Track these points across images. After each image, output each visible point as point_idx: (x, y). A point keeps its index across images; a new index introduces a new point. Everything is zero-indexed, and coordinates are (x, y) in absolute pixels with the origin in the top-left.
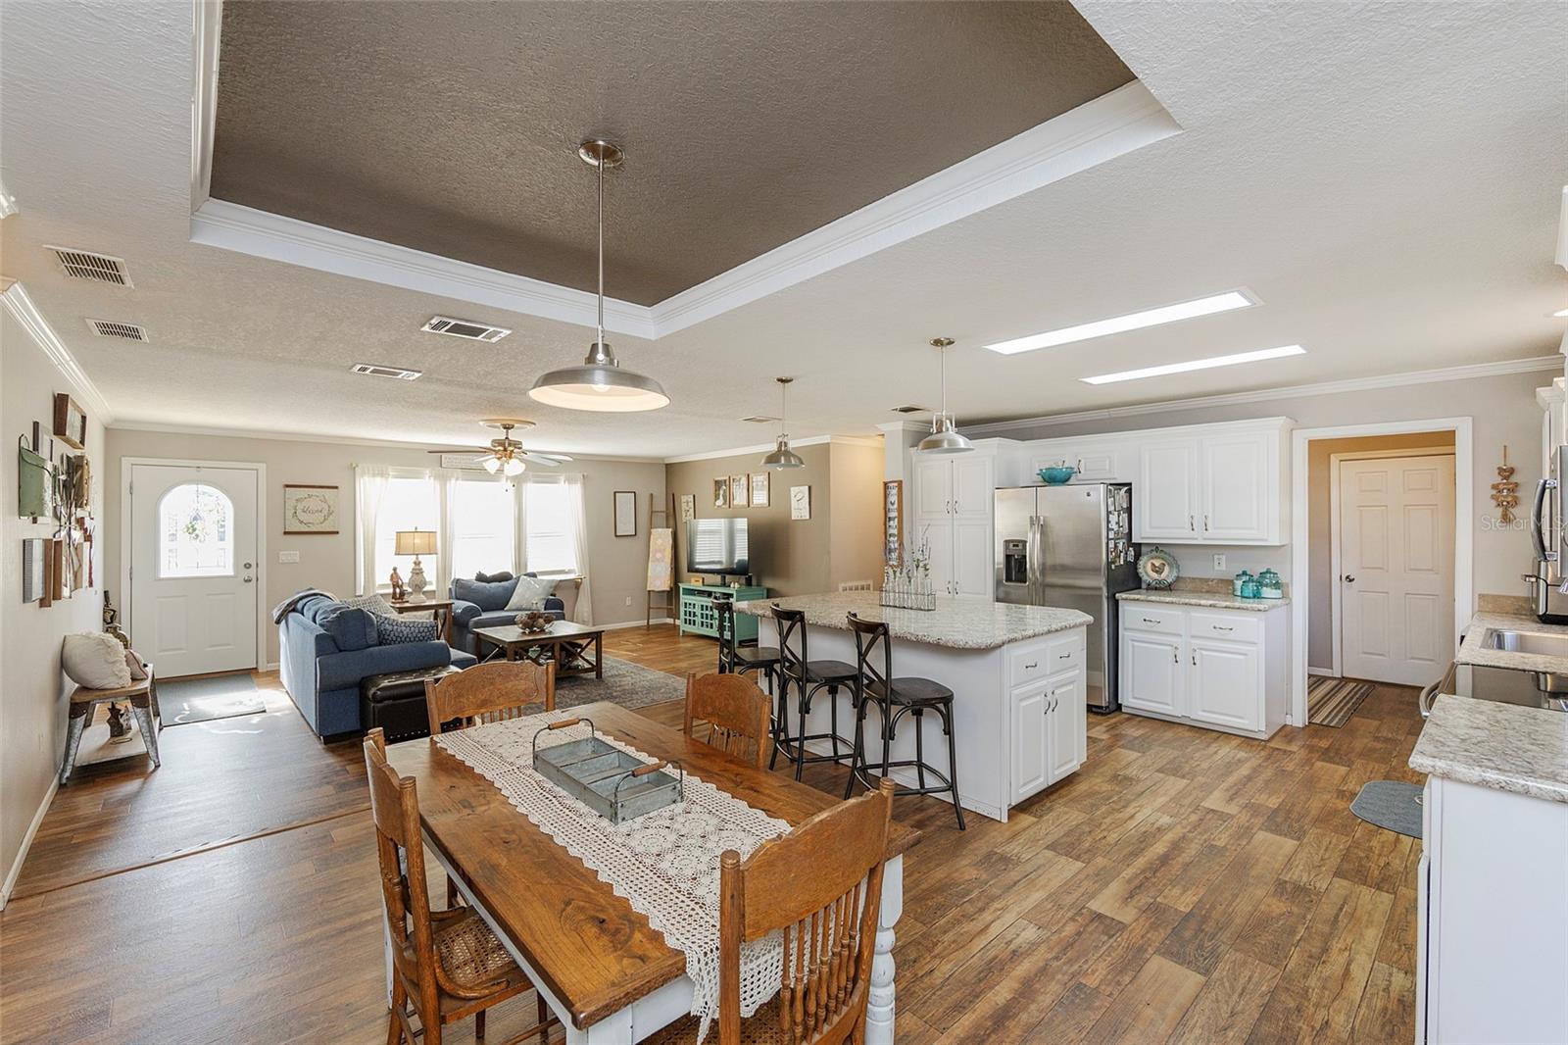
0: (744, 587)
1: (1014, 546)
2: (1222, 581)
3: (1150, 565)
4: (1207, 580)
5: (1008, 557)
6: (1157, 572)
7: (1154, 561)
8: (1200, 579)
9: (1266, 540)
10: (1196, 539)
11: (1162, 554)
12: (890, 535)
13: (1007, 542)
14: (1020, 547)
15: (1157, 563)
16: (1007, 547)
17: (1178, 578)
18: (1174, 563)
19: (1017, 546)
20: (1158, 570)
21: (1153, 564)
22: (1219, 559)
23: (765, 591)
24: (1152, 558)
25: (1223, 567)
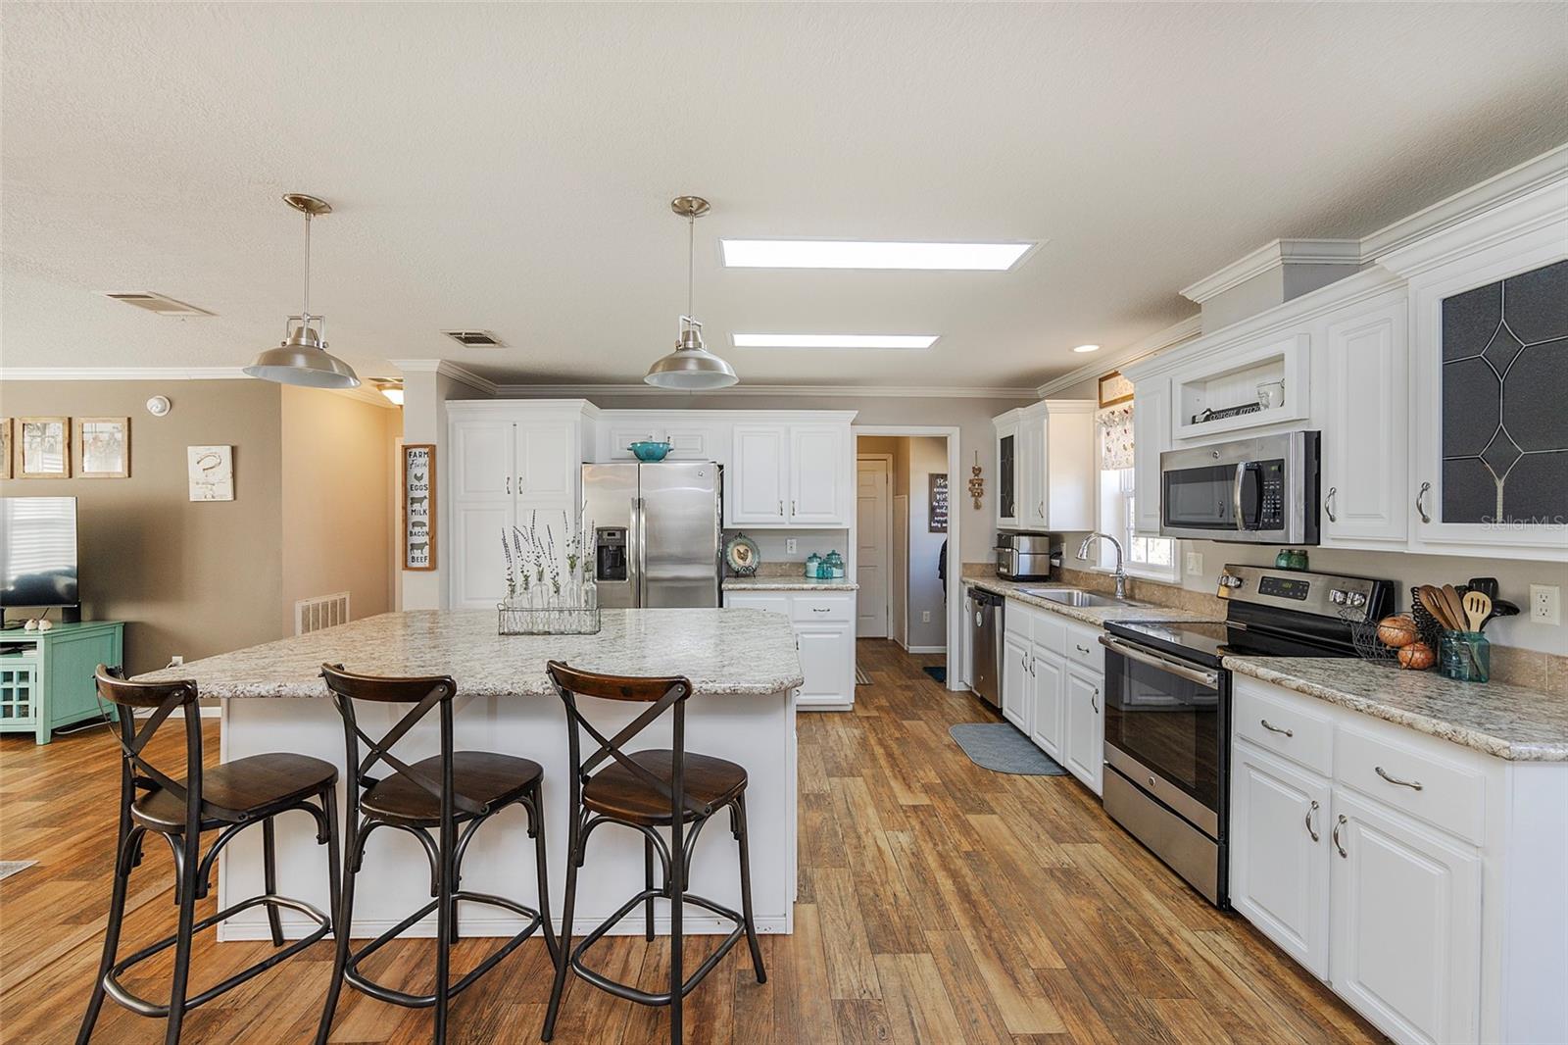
0: (61, 628)
1: (609, 535)
2: (793, 564)
3: (736, 551)
4: (781, 564)
5: (600, 549)
6: (742, 558)
7: (739, 548)
8: (776, 564)
9: (840, 524)
10: (783, 523)
11: (745, 541)
12: (414, 524)
13: (600, 531)
14: (618, 535)
15: (742, 549)
16: (600, 537)
17: (759, 563)
18: (755, 550)
19: (614, 534)
20: (743, 557)
21: (739, 551)
22: (791, 544)
23: (119, 631)
24: (738, 545)
25: (794, 551)
